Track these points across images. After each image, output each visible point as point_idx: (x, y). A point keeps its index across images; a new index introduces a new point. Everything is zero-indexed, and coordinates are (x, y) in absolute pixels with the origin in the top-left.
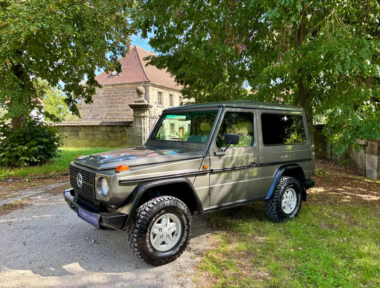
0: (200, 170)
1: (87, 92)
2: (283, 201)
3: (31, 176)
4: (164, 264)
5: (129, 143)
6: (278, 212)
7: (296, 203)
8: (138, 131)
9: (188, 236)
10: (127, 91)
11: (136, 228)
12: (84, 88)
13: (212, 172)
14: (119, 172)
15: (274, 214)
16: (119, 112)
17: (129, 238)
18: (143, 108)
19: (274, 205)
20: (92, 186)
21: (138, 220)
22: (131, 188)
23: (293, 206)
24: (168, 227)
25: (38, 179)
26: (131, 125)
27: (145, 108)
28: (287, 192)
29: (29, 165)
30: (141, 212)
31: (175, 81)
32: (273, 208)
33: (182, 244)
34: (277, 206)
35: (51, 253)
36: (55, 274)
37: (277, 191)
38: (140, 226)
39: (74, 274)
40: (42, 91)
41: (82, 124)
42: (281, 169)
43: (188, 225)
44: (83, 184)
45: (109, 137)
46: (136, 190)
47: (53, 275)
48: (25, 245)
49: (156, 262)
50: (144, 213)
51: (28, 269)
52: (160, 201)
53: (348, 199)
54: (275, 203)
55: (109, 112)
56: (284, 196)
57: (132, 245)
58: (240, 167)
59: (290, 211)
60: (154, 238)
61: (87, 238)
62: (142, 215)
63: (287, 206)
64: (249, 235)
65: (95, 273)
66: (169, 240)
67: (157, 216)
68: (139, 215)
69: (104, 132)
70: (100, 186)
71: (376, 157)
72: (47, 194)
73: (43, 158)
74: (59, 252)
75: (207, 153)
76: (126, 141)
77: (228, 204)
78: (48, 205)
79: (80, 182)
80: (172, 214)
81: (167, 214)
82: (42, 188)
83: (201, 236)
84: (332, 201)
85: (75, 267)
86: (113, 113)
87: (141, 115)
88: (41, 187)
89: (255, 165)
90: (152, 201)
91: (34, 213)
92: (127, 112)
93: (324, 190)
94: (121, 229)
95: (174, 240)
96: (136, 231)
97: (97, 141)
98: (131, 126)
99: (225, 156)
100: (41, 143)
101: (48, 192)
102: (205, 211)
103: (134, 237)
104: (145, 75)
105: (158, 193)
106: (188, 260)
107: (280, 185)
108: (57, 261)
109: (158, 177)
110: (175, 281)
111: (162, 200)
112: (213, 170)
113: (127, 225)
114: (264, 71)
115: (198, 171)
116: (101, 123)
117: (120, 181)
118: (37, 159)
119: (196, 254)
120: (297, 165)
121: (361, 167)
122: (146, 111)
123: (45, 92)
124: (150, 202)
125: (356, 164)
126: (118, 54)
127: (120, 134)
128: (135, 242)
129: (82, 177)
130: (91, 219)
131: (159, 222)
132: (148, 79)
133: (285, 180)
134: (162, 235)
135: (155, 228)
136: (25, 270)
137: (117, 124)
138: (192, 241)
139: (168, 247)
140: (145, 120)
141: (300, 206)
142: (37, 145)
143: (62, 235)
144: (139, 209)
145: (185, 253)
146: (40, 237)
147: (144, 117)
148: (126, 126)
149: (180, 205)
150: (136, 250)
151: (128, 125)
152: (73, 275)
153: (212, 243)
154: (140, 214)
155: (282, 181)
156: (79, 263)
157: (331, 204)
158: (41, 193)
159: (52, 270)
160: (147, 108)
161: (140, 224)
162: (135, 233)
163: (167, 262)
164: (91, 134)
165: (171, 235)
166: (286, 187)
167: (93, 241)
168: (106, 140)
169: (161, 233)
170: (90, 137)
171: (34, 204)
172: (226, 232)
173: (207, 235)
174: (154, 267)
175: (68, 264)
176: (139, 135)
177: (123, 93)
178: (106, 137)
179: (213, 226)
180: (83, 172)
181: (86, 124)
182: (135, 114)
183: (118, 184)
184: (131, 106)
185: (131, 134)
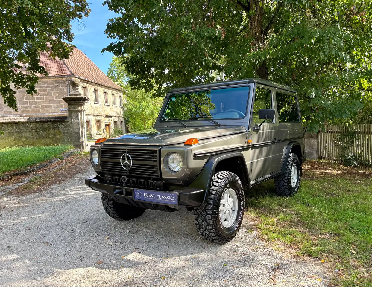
1: (29, 80)
5: (64, 140)
6: (289, 186)
7: (296, 177)
8: (75, 127)
10: (46, 85)
11: (209, 204)
13: (252, 147)
14: (192, 146)
16: (38, 109)
18: (81, 102)
20: (155, 164)
21: (210, 196)
24: (229, 202)
26: (66, 120)
27: (82, 101)
33: (240, 218)
34: (288, 181)
39: (146, 263)
41: (5, 121)
42: (289, 144)
43: (243, 199)
44: (134, 164)
45: (39, 134)
46: (206, 164)
47: (124, 267)
48: (50, 245)
51: (87, 267)
54: (287, 178)
55: (25, 109)
59: (294, 184)
62: (213, 190)
65: (168, 258)
66: (229, 216)
67: (224, 190)
69: (33, 129)
70: (167, 163)
71: (316, 140)
72: (13, 196)
76: (60, 138)
77: (260, 179)
78: (27, 206)
80: (232, 189)
85: (138, 256)
86: (29, 111)
87: (78, 109)
89: (276, 141)
90: (216, 176)
92: (48, 109)
95: (232, 216)
97: (24, 140)
98: (65, 122)
99: (259, 131)
101: (10, 193)
104: (68, 68)
106: (247, 235)
112: (254, 145)
116: (28, 119)
117: (195, 155)
122: (83, 105)
127: (53, 131)
130: (162, 199)
132: (71, 72)
136: (84, 267)
137: (49, 120)
139: (228, 224)
140: (82, 115)
146: (59, 235)
147: (80, 111)
148: (59, 122)
150: (210, 227)
151: (62, 120)
156: (138, 252)
158: (3, 195)
159: (117, 263)
160: (84, 101)
164: (16, 132)
168: (36, 138)
170: (15, 135)
171: (6, 206)
175: (127, 254)
176: (76, 131)
177: (42, 87)
178: (35, 134)
181: (10, 121)
182: (70, 108)
183: (193, 158)
184: (66, 100)
185: (66, 130)
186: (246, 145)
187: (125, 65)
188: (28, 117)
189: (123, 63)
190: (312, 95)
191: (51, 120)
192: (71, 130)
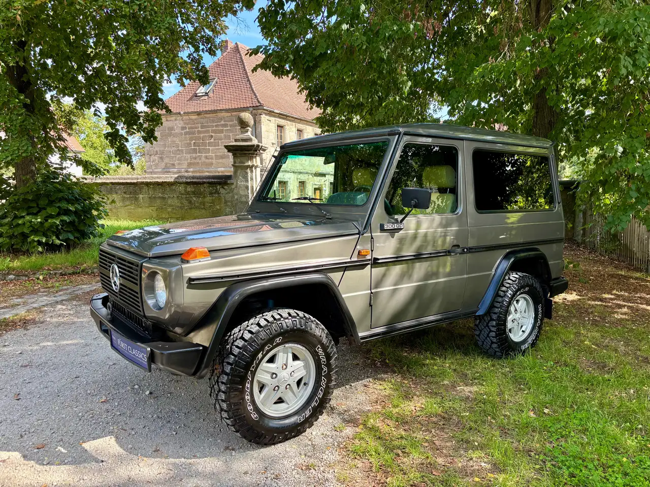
0: (352, 260)
1: (147, 120)
2: (510, 318)
3: (49, 269)
4: (280, 442)
5: (226, 213)
6: (499, 339)
7: (532, 321)
8: (242, 193)
9: (328, 387)
10: (223, 122)
11: (223, 372)
12: (141, 112)
13: (375, 263)
14: (188, 262)
15: (492, 343)
16: (210, 160)
17: (211, 392)
18: (251, 152)
19: (493, 326)
20: (137, 289)
21: (228, 356)
22: (214, 295)
23: (526, 329)
24: (289, 369)
25: (62, 274)
26: (229, 182)
27: (254, 151)
28: (518, 301)
29: (47, 250)
30: (234, 341)
31: (306, 101)
32: (491, 331)
33: (316, 401)
34: (498, 329)
35: (64, 416)
36: (66, 461)
37: (500, 299)
38: (231, 369)
39: (102, 461)
40: (70, 120)
41: (144, 181)
42: (507, 257)
43: (328, 365)
44: (121, 284)
45: (190, 202)
46: (224, 298)
47: (62, 463)
48: (18, 400)
49: (265, 438)
50: (240, 343)
51: (15, 451)
52: (272, 319)
53: (625, 314)
54: (494, 322)
55: (193, 161)
56: (512, 309)
57: (217, 406)
58: (431, 254)
59: (521, 336)
60: (260, 392)
61: (136, 387)
62: (237, 347)
63: (516, 327)
64: (446, 382)
65: (145, 459)
66: (290, 394)
67: (267, 348)
68: (231, 348)
69: (182, 194)
70: (152, 289)
72: (74, 303)
73: (72, 237)
74: (80, 414)
75: (368, 225)
76: (220, 209)
77: (407, 324)
78: (74, 323)
79: (115, 282)
80: (296, 345)
81: (287, 345)
82: (65, 292)
83: (353, 384)
84: (596, 318)
85: (107, 445)
86: (198, 163)
87: (246, 164)
88: (65, 289)
89: (459, 250)
90: (257, 319)
91: (46, 338)
92: (224, 160)
93: (579, 297)
94: (194, 374)
95: (300, 395)
96: (225, 378)
97: (170, 210)
98: (228, 184)
99: (401, 232)
100: (67, 212)
101: (76, 298)
102: (362, 338)
103: (220, 391)
104: (255, 95)
105: (271, 302)
106: (328, 433)
107: (504, 289)
108: (73, 433)
109: (269, 272)
110: (303, 478)
111: (278, 317)
112: (378, 259)
113: (206, 367)
114: (476, 73)
115: (349, 260)
116: (176, 178)
117: (190, 280)
118: (59, 239)
119: (344, 420)
120: (536, 250)
121: (639, 255)
122: (255, 157)
123: (75, 121)
124: (252, 321)
125: (631, 251)
126: (203, 49)
127: (211, 198)
128: (222, 401)
129: (120, 272)
130: (134, 355)
131: (272, 360)
132: (259, 102)
133: (514, 279)
134: (278, 386)
135: (264, 372)
136: (9, 451)
137: (204, 180)
138: (336, 392)
139: (288, 408)
140: (254, 174)
141: (540, 328)
142: (59, 214)
143: (90, 380)
144: (230, 335)
145: (323, 418)
146: (49, 384)
147: (251, 167)
148: (220, 183)
149: (313, 326)
150: (225, 415)
151: (223, 181)
152: (101, 464)
153: (374, 397)
154: (232, 344)
155: (509, 281)
156: (117, 438)
157: (595, 323)
158: (63, 300)
159: (62, 453)
160: (256, 151)
161: (231, 364)
162: (223, 383)
163: (286, 439)
164: (160, 197)
165: (295, 386)
166: (517, 291)
167: (148, 393)
168: (186, 208)
169: (275, 382)
170: (158, 202)
171: (48, 319)
172: (400, 376)
173: (365, 381)
174: (262, 447)
175: (94, 439)
176: (244, 199)
177: (216, 126)
178: (186, 203)
179: (375, 365)
180: (121, 262)
181: (151, 181)
182: (235, 162)
183: (186, 285)
184: (229, 148)
185: (228, 197)
186: (355, 259)
187: (305, 92)
188: (176, 176)
189: (303, 89)
190: (616, 151)
191: (208, 180)
192: (236, 197)
